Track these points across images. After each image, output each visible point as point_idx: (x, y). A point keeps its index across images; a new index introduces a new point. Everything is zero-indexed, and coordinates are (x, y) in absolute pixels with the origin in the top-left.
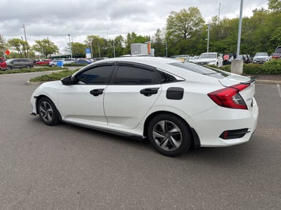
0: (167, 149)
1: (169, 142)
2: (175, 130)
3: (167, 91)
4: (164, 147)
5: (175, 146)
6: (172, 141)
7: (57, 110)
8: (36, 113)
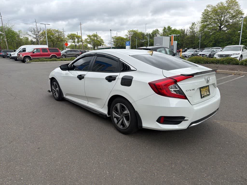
0: (121, 127)
1: (122, 121)
2: (126, 112)
3: (122, 78)
4: (119, 125)
5: (126, 126)
6: (124, 121)
7: (61, 89)
8: (51, 91)
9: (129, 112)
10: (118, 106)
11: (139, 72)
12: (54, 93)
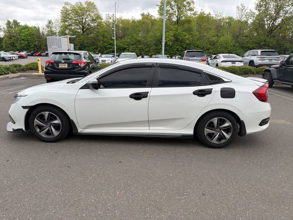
0: (217, 142)
1: (220, 136)
2: (226, 125)
3: (221, 91)
4: (214, 141)
5: (225, 138)
6: (223, 134)
7: (72, 120)
8: (24, 129)
9: (231, 124)
10: (215, 120)
11: (235, 82)
12: (40, 132)
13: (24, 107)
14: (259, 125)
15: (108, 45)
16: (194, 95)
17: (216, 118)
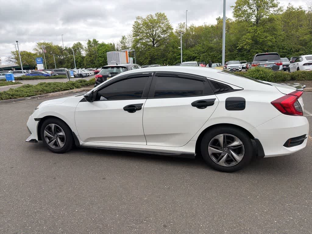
0: (226, 165)
1: (228, 157)
2: (235, 144)
3: (226, 101)
4: (222, 163)
5: (236, 161)
6: (232, 155)
7: (74, 132)
8: (37, 139)
9: (241, 143)
10: (221, 138)
11: (248, 91)
12: (49, 142)
13: (36, 119)
14: (284, 146)
15: (178, 55)
16: (192, 107)
17: (222, 135)
